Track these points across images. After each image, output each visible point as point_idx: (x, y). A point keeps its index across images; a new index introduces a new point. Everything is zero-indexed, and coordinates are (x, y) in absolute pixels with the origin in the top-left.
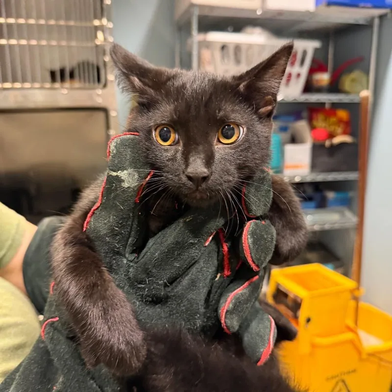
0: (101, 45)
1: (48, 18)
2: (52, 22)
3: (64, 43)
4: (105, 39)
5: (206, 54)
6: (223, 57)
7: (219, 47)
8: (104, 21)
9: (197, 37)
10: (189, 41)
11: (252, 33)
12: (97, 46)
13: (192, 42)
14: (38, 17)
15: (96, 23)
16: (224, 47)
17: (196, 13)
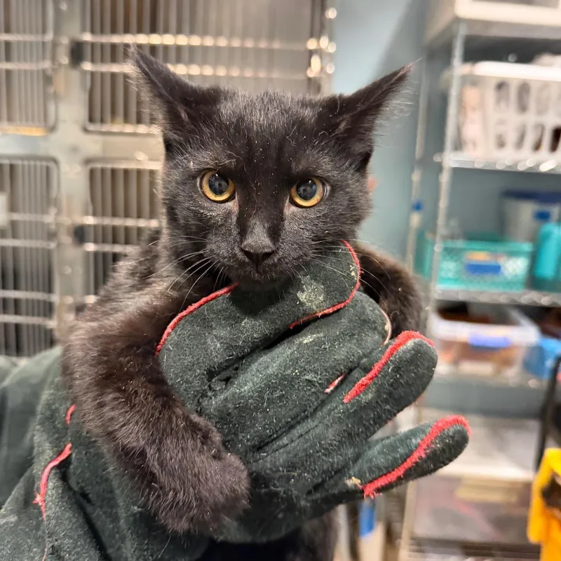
0: (314, 78)
1: (244, 36)
2: (249, 44)
3: (262, 74)
4: (322, 69)
5: (471, 95)
6: (498, 101)
7: (493, 83)
8: (324, 42)
9: (460, 68)
10: (446, 74)
11: (550, 65)
12: (309, 79)
13: (452, 76)
14: (231, 35)
15: (312, 44)
16: (501, 86)
17: (463, 31)
